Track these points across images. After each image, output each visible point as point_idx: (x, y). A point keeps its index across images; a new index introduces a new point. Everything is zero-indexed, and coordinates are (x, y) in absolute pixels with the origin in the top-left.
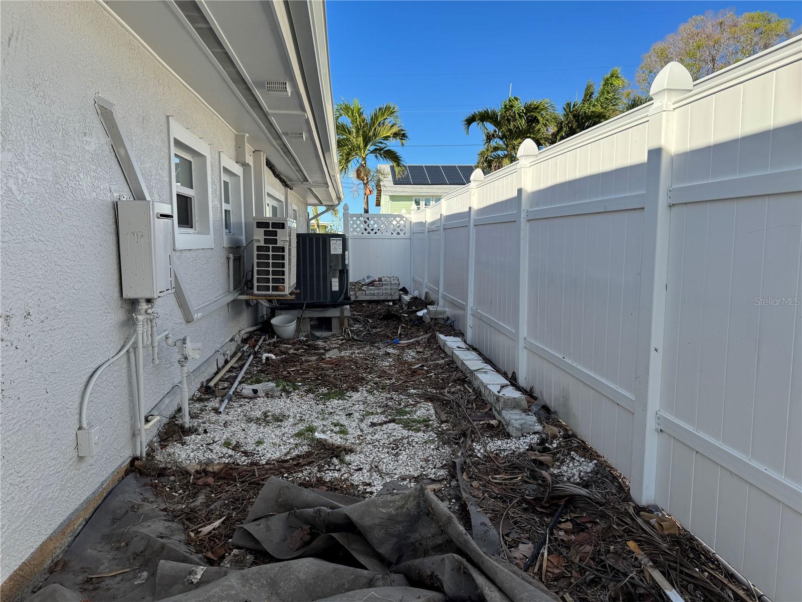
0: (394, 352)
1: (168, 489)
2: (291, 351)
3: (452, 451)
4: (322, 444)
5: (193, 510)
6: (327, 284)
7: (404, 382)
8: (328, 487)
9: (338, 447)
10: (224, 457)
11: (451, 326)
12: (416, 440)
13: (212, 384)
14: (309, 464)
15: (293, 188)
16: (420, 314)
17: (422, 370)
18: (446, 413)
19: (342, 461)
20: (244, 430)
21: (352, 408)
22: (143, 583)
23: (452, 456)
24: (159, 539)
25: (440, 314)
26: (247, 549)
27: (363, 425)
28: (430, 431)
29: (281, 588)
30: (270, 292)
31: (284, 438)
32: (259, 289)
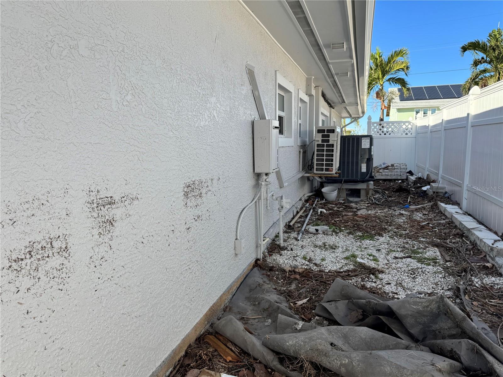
0: (407, 213)
1: (275, 278)
2: (335, 209)
3: (456, 280)
4: (362, 266)
5: (290, 291)
6: (358, 167)
7: (415, 233)
8: (369, 291)
9: (373, 268)
10: (304, 265)
11: (448, 198)
12: (428, 270)
13: (291, 224)
14: (356, 276)
15: (335, 108)
16: (424, 188)
17: (429, 226)
18: (449, 256)
19: (376, 277)
20: (313, 252)
21: (380, 246)
22: (269, 325)
23: (455, 283)
24: (276, 303)
25: (441, 189)
26: (324, 318)
27: (389, 257)
28: (437, 266)
29: (350, 340)
30: (324, 172)
31: (338, 259)
32: (317, 170)
